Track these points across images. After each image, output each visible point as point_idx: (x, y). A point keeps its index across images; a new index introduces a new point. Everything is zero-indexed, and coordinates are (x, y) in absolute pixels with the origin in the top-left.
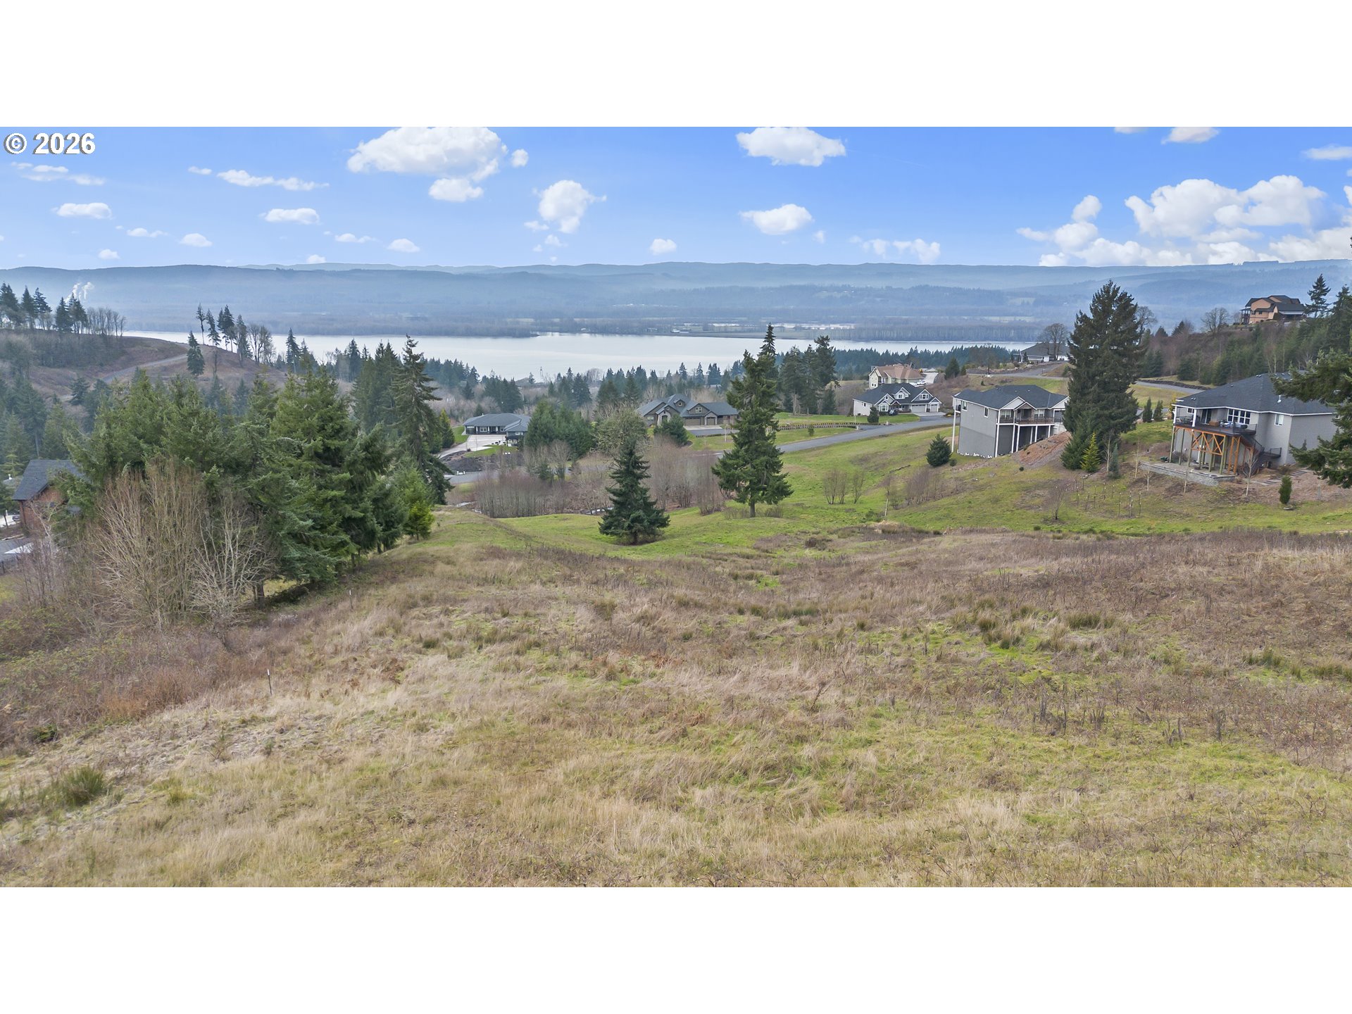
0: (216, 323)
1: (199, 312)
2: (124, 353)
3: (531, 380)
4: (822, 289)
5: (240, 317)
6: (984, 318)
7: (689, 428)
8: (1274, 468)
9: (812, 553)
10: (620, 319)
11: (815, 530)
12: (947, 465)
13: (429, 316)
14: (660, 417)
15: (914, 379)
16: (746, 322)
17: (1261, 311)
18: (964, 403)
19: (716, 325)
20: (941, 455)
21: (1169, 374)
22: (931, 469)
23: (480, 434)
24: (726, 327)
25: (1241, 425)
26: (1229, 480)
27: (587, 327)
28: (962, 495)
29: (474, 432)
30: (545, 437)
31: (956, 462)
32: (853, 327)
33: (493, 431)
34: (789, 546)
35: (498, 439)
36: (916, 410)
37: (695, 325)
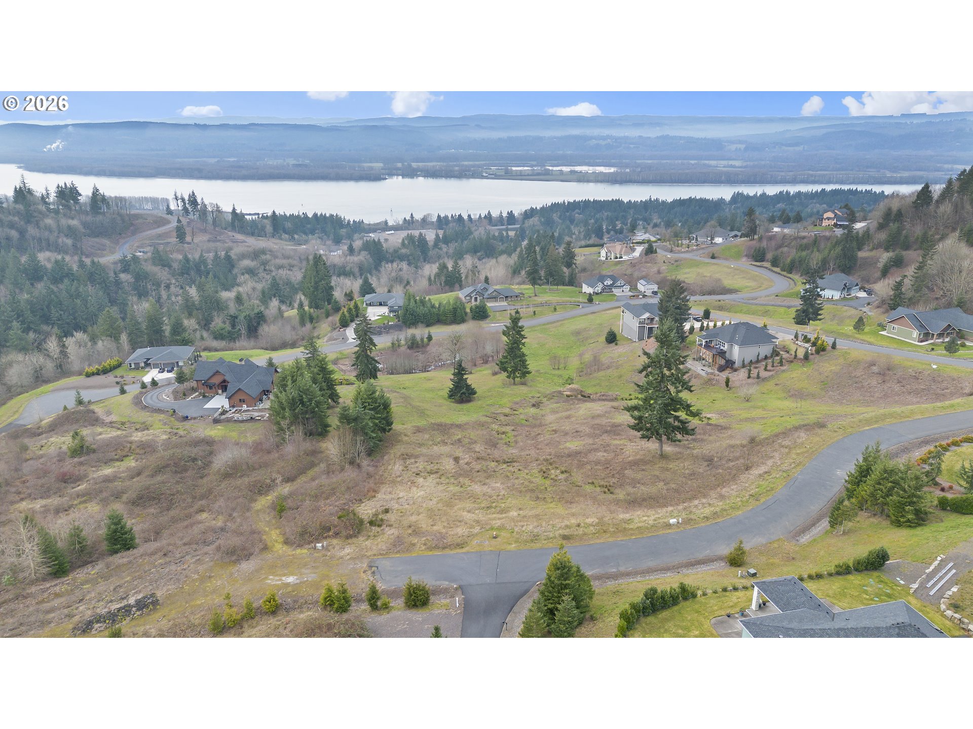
0: (187, 202)
1: (175, 195)
2: (132, 224)
3: (386, 222)
4: (591, 138)
5: (202, 199)
6: (707, 162)
7: (489, 305)
8: (732, 368)
9: (533, 411)
10: (445, 164)
11: (538, 395)
12: (614, 344)
13: (308, 162)
14: (473, 298)
15: (627, 253)
16: (535, 166)
17: (829, 219)
18: (625, 311)
19: (514, 169)
20: (612, 338)
21: (768, 261)
22: (607, 345)
23: (373, 306)
24: (521, 171)
25: (722, 348)
26: (712, 374)
27: (421, 171)
28: (610, 370)
29: (370, 305)
30: (412, 315)
31: (618, 342)
32: (612, 170)
33: (381, 304)
34: (525, 406)
35: (384, 310)
36: (616, 291)
37: (498, 169)
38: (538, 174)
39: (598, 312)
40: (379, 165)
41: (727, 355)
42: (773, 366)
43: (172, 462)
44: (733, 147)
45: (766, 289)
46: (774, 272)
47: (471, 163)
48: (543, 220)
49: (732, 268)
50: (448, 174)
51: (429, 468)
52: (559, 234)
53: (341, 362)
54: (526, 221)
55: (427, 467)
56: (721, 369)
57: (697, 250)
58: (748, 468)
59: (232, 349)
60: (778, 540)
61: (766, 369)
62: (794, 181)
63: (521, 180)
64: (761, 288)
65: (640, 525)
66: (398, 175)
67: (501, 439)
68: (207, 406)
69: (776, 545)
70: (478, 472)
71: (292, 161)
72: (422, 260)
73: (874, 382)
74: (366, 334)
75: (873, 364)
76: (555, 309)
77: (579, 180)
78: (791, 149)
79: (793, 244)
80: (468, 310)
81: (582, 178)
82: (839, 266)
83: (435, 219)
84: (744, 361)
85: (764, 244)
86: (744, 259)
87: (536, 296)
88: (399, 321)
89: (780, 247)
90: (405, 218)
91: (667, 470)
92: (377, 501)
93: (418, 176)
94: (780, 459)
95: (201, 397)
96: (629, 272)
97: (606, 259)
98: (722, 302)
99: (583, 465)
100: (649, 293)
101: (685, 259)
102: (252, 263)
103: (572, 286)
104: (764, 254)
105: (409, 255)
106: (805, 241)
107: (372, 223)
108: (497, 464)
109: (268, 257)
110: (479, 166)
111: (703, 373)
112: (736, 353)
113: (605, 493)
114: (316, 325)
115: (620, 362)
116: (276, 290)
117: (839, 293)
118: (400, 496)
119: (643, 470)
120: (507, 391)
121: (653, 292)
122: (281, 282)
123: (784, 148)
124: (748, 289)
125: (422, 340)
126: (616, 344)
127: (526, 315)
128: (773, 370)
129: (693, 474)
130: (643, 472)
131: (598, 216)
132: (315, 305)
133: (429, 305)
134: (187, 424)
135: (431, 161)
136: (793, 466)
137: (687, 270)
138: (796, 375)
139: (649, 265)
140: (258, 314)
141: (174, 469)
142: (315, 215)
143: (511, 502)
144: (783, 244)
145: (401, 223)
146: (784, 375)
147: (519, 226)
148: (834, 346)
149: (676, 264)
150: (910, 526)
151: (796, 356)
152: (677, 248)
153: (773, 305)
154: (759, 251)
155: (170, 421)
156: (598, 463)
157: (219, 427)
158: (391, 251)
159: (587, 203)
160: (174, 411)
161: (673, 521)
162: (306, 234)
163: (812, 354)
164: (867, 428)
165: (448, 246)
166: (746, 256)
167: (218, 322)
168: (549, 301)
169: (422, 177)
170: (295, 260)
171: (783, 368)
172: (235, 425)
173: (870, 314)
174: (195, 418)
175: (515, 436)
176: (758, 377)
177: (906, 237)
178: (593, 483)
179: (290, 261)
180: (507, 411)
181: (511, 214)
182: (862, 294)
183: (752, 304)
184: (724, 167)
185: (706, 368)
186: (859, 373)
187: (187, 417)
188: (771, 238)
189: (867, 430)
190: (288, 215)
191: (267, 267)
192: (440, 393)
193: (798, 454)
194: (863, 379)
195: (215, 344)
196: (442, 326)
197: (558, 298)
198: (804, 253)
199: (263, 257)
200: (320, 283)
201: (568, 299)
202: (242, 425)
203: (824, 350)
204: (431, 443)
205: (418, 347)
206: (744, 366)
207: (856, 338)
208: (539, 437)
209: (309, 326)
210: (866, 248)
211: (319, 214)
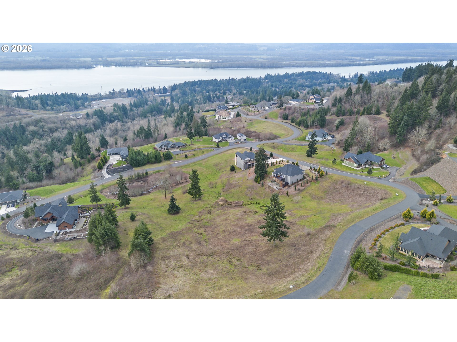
6: (251, 56)
7: (171, 151)
8: (288, 186)
9: (208, 216)
10: (125, 58)
11: (209, 206)
12: (234, 172)
13: (48, 57)
14: (163, 148)
15: (228, 116)
16: (171, 59)
17: (312, 99)
18: (237, 156)
19: (161, 61)
20: (233, 169)
21: (289, 120)
22: (231, 172)
23: (112, 155)
24: (165, 62)
25: (283, 177)
26: (280, 189)
27: (113, 63)
28: (236, 188)
29: (111, 155)
30: (135, 161)
31: (236, 171)
32: (208, 61)
33: (116, 154)
34: (205, 214)
35: (118, 157)
36: (229, 140)
37: (153, 61)
38: (174, 64)
39: (223, 152)
40: (89, 59)
41: (285, 180)
42: (304, 184)
43: (44, 274)
44: (262, 49)
45: (291, 135)
46: (293, 125)
47: (138, 58)
48: (181, 91)
49: (275, 124)
50: (128, 65)
51: (177, 264)
52: (191, 100)
53: (104, 190)
54: (173, 92)
55: (176, 264)
56: (284, 186)
57: (258, 114)
58: (312, 252)
59: (41, 186)
60: (331, 290)
61: (301, 186)
62: (289, 66)
63: (166, 67)
64: (289, 135)
65: (279, 290)
66: (101, 65)
67: (201, 238)
68: (46, 231)
69: (331, 293)
70: (200, 263)
71: (40, 58)
72: (125, 117)
73: (344, 191)
74: (123, 185)
75: (342, 182)
76: (203, 152)
77: (194, 67)
78: (286, 49)
79: (299, 112)
80: (162, 155)
81: (195, 66)
82: (319, 124)
83: (126, 91)
84: (292, 182)
85: (287, 112)
86: (279, 119)
87: (192, 144)
88: (128, 163)
89: (294, 113)
90: (110, 92)
91: (280, 254)
92: (162, 290)
93: (111, 65)
94: (323, 247)
95: (41, 226)
96: (230, 126)
97: (219, 119)
98: (274, 144)
99: (245, 255)
100: (242, 140)
101: (255, 119)
102: (34, 127)
103: (207, 136)
104: (288, 116)
105: (118, 116)
106: (304, 111)
107: (92, 94)
108: (206, 257)
109: (43, 123)
110: (143, 59)
111: (276, 189)
112: (289, 179)
113: (258, 270)
114: (83, 167)
115: (240, 183)
116: (55, 145)
117: (321, 138)
118: (172, 285)
119: (270, 256)
120: (194, 205)
121: (244, 140)
122: (56, 140)
123: (283, 49)
124: (284, 136)
125: (143, 175)
126: (235, 172)
127: (190, 156)
128: (304, 186)
129: (290, 255)
130: (270, 257)
131: (207, 89)
132: (81, 156)
133: (143, 155)
134: (40, 244)
135: (117, 57)
136: (329, 250)
137: (256, 125)
138: (313, 188)
139: (239, 122)
140: (50, 163)
141: (47, 277)
142: (62, 94)
143: (222, 282)
144: (295, 112)
145: (108, 94)
146: (309, 188)
147: (170, 93)
148: (326, 174)
149: (250, 122)
150: (377, 280)
151: (312, 179)
152: (250, 113)
153: (295, 145)
154: (285, 115)
155: (29, 243)
156: (250, 253)
157: (58, 245)
158: (109, 114)
159: (201, 81)
160: (29, 237)
161: (291, 287)
162: (59, 105)
163: (319, 177)
164: (350, 225)
165: (137, 109)
166: (280, 117)
167: (29, 171)
168: (199, 147)
169: (114, 66)
170: (58, 124)
171: (308, 185)
172: (67, 242)
173: (334, 148)
174: (42, 240)
175: (207, 235)
176: (299, 190)
177: (344, 111)
178: (251, 265)
179: (56, 125)
180: (197, 218)
181: (164, 88)
182: (330, 138)
183: (287, 144)
184: (259, 59)
185: (277, 186)
186: (338, 186)
187: (38, 239)
188: (290, 109)
189: (351, 227)
190: (47, 94)
191: (44, 129)
192: (163, 209)
193: (329, 244)
194: (340, 189)
195: (31, 184)
196: (150, 165)
197: (203, 145)
198: (305, 117)
199: (41, 124)
200: (84, 146)
201: (207, 145)
202: (70, 242)
203: (323, 175)
204: (172, 247)
205: (141, 178)
206: (292, 184)
207: (333, 167)
208: (218, 235)
209: (80, 169)
210: (329, 114)
211: (64, 93)
